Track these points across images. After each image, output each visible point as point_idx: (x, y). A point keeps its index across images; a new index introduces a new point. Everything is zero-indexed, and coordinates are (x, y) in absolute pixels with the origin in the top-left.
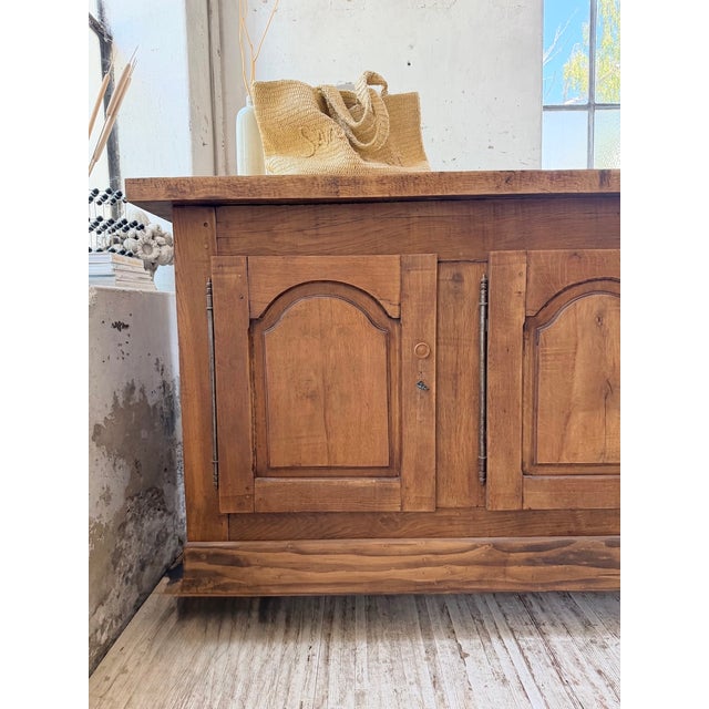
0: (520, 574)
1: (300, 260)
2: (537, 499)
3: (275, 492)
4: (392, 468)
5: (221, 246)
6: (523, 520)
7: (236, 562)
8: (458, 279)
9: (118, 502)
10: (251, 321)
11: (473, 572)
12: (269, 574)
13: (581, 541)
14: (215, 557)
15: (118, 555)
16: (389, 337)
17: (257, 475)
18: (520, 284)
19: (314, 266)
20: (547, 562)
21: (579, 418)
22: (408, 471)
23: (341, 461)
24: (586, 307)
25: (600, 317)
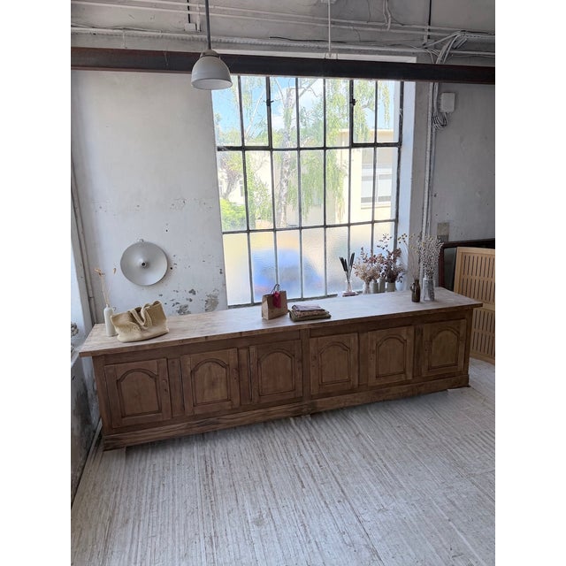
0: (195, 430)
2: (197, 412)
3: (128, 421)
4: (160, 411)
5: (107, 363)
6: (195, 417)
7: (118, 439)
8: (173, 362)
10: (118, 381)
11: (183, 431)
13: (211, 419)
14: (112, 439)
16: (156, 380)
17: (123, 417)
18: (189, 363)
19: (133, 365)
20: (202, 426)
21: (206, 392)
22: (164, 411)
23: (145, 411)
24: (206, 365)
25: (209, 368)
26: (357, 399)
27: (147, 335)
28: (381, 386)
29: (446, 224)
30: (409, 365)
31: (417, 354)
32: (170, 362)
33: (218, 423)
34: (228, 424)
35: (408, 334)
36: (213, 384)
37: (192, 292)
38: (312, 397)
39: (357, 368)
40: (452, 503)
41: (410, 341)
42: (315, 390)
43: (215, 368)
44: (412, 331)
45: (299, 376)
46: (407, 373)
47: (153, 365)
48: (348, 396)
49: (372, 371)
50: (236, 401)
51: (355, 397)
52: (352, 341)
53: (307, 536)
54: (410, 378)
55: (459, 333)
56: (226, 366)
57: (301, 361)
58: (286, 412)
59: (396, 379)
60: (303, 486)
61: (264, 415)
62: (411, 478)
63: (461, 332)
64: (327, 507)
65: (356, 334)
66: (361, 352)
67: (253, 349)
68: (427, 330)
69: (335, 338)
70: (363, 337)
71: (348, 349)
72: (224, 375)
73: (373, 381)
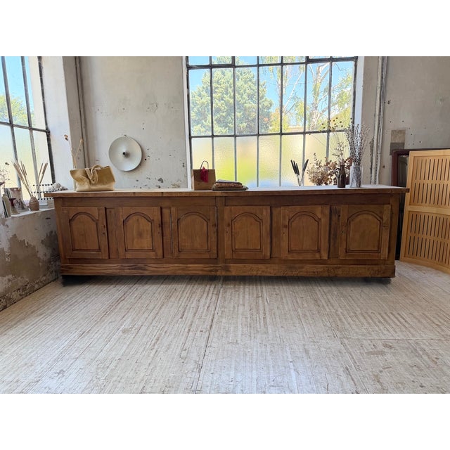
0: (127, 272)
1: (79, 208)
2: (128, 256)
3: (77, 254)
4: (99, 250)
5: (64, 205)
6: (127, 260)
7: (70, 268)
8: (110, 212)
9: (48, 256)
10: (70, 220)
11: (117, 271)
12: (78, 271)
13: (140, 265)
14: (66, 267)
15: (48, 268)
16: (97, 224)
17: (73, 250)
18: (122, 214)
19: (81, 209)
20: (132, 269)
21: (135, 240)
22: (102, 251)
23: (89, 248)
24: (135, 218)
25: (138, 220)
26: (269, 270)
27: (94, 188)
28: (294, 261)
29: (402, 132)
30: (324, 244)
31: (333, 235)
32: (108, 210)
33: (145, 270)
34: (153, 271)
35: (322, 212)
36: (140, 235)
37: (161, 180)
38: (226, 261)
39: (269, 241)
40: (307, 352)
41: (325, 221)
42: (228, 254)
43: (143, 221)
44: (327, 211)
45: (214, 239)
46: (322, 252)
47: (95, 211)
48: (260, 266)
49: (285, 244)
50: (160, 252)
51: (267, 268)
52: (265, 213)
53: (154, 345)
54: (325, 257)
55: (382, 218)
56: (151, 221)
57: (216, 225)
58: (202, 270)
59: (309, 257)
60: (182, 318)
61: (183, 269)
62: (281, 330)
63: (385, 219)
64: (188, 333)
65: (269, 208)
66: (274, 225)
67: (173, 209)
68: (344, 211)
69: (247, 209)
70: (275, 212)
71: (260, 221)
72: (149, 228)
73: (285, 255)
